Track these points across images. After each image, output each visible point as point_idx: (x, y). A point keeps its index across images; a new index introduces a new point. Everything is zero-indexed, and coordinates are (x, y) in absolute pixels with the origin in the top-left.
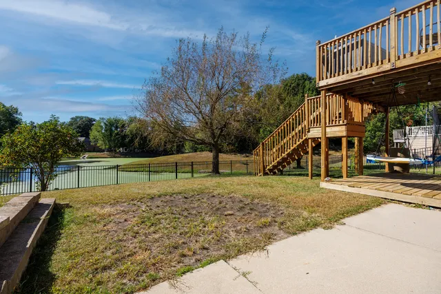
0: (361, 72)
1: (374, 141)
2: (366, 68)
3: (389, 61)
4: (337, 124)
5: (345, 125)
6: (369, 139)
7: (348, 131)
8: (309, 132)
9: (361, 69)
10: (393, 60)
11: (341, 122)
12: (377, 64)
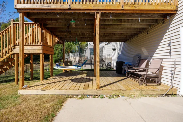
0: (50, 5)
1: (59, 58)
2: (54, 3)
3: (67, 3)
4: (36, 44)
5: (42, 46)
6: (57, 57)
7: (43, 50)
8: (14, 48)
9: (50, 3)
10: (69, 3)
11: (39, 43)
12: (61, 3)
